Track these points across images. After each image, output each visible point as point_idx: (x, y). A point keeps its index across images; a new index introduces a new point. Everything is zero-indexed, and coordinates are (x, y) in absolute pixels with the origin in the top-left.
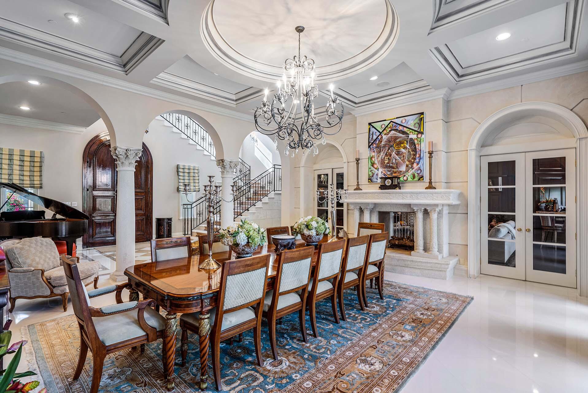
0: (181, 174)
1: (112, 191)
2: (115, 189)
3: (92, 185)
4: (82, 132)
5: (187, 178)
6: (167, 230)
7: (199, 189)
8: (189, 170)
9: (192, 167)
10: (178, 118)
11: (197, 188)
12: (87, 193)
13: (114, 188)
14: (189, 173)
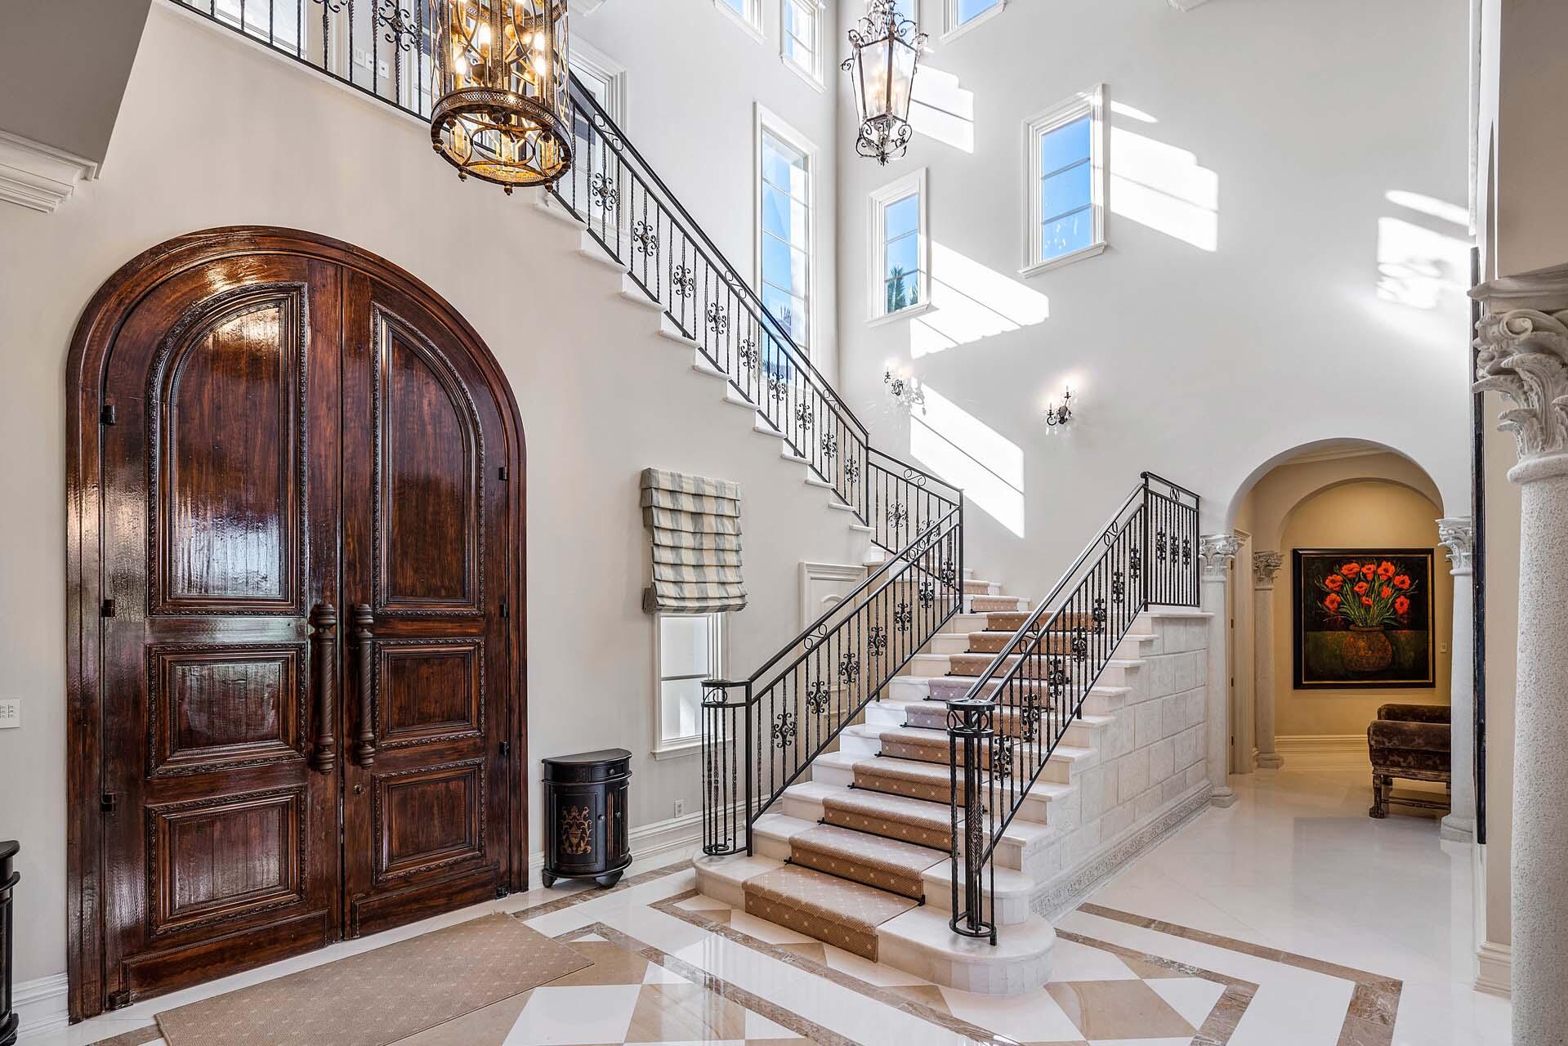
0: (663, 520)
1: (285, 614)
2: (302, 603)
3: (140, 570)
4: (61, 195)
5: (687, 540)
6: (611, 823)
7: (742, 597)
8: (697, 500)
9: (709, 484)
10: (641, 231)
11: (734, 590)
12: (102, 629)
13: (302, 593)
14: (696, 515)
